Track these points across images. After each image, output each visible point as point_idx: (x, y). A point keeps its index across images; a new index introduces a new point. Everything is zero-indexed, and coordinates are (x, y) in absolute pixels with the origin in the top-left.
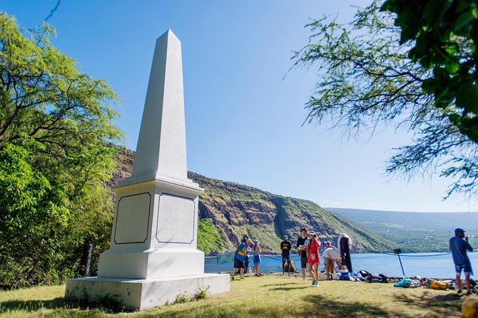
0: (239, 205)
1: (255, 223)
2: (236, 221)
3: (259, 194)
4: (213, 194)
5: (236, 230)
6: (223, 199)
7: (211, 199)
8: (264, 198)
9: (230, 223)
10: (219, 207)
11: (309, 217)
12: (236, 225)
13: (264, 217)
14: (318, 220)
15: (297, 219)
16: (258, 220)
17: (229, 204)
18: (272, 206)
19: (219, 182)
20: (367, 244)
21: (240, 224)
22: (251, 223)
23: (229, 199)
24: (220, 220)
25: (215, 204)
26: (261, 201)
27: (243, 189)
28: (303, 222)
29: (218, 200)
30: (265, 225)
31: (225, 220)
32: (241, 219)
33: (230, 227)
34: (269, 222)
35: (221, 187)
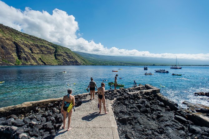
0: (37, 46)
1: (45, 54)
2: (36, 52)
3: (47, 43)
4: (23, 39)
5: (35, 56)
6: (28, 42)
7: (22, 42)
8: (49, 45)
9: (32, 53)
10: (26, 45)
11: (67, 53)
12: (36, 54)
13: (49, 52)
14: (70, 55)
15: (62, 54)
16: (46, 53)
17: (32, 45)
18: (52, 48)
19: (26, 34)
20: (84, 63)
21: (38, 54)
22: (43, 53)
23: (32, 43)
24: (27, 51)
25: (23, 44)
26: (47, 46)
27: (39, 40)
28: (65, 55)
29: (26, 42)
30: (49, 55)
31: (30, 52)
32: (38, 52)
33: (32, 54)
34: (51, 54)
35: (28, 37)
